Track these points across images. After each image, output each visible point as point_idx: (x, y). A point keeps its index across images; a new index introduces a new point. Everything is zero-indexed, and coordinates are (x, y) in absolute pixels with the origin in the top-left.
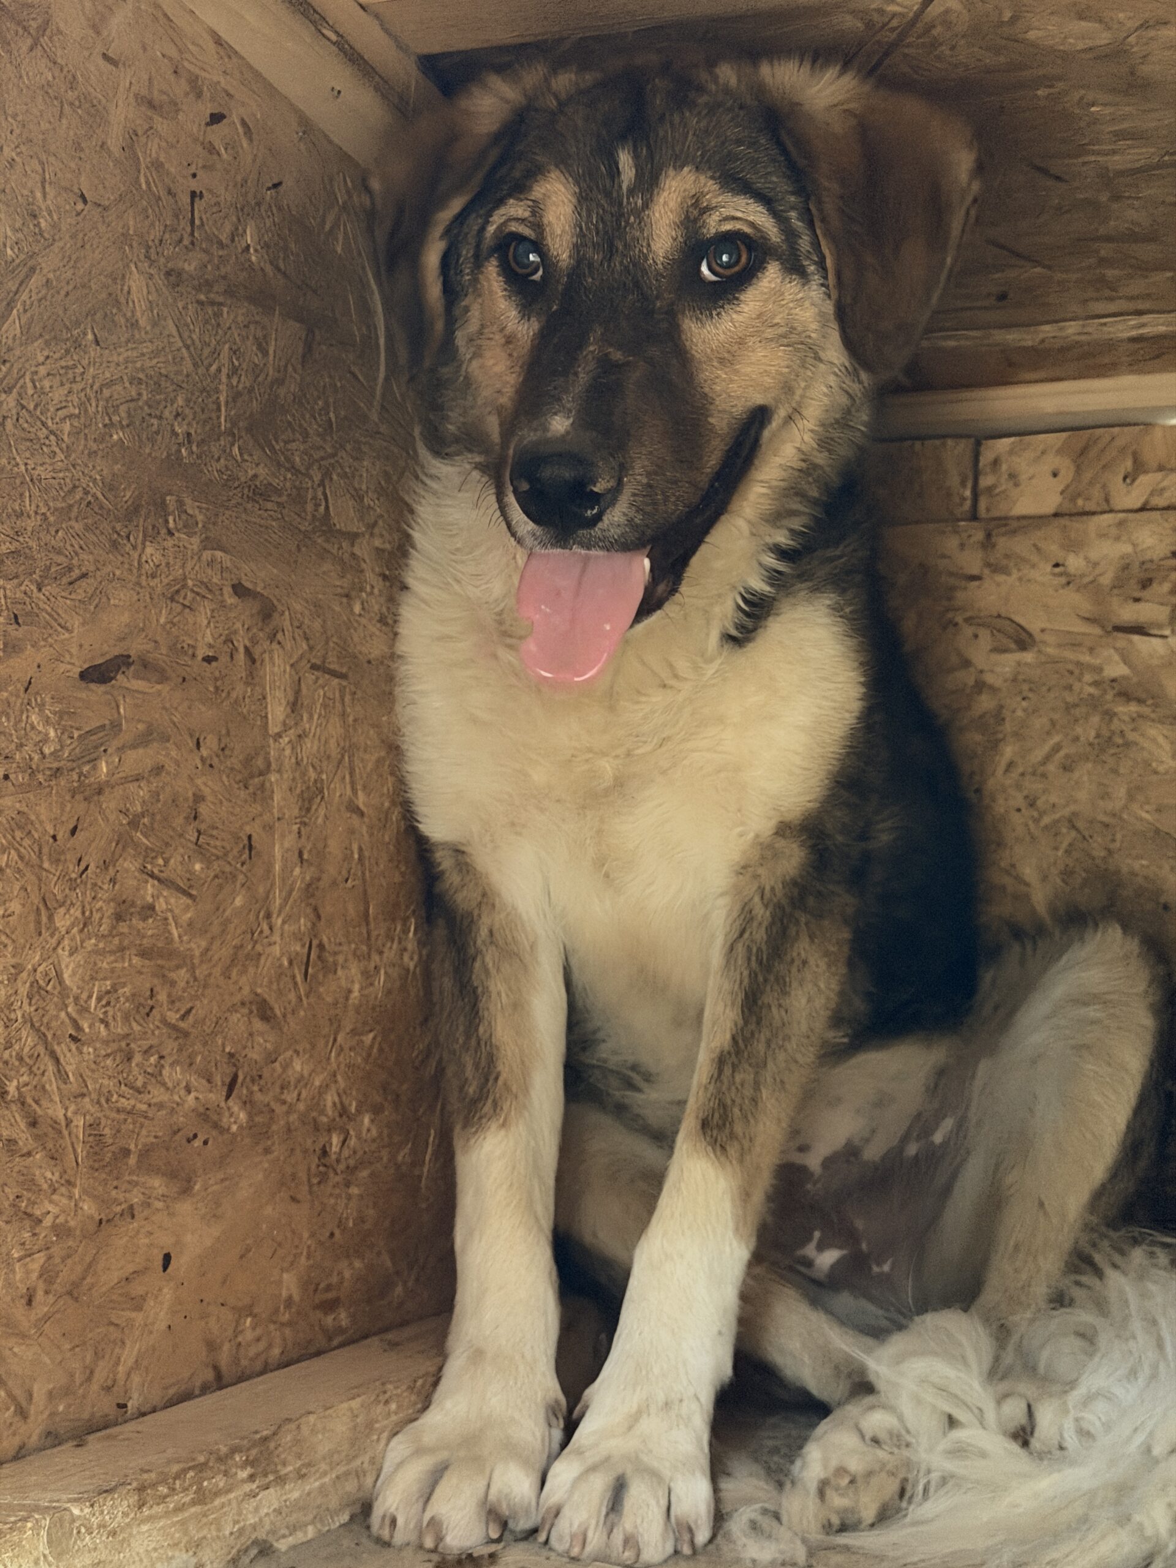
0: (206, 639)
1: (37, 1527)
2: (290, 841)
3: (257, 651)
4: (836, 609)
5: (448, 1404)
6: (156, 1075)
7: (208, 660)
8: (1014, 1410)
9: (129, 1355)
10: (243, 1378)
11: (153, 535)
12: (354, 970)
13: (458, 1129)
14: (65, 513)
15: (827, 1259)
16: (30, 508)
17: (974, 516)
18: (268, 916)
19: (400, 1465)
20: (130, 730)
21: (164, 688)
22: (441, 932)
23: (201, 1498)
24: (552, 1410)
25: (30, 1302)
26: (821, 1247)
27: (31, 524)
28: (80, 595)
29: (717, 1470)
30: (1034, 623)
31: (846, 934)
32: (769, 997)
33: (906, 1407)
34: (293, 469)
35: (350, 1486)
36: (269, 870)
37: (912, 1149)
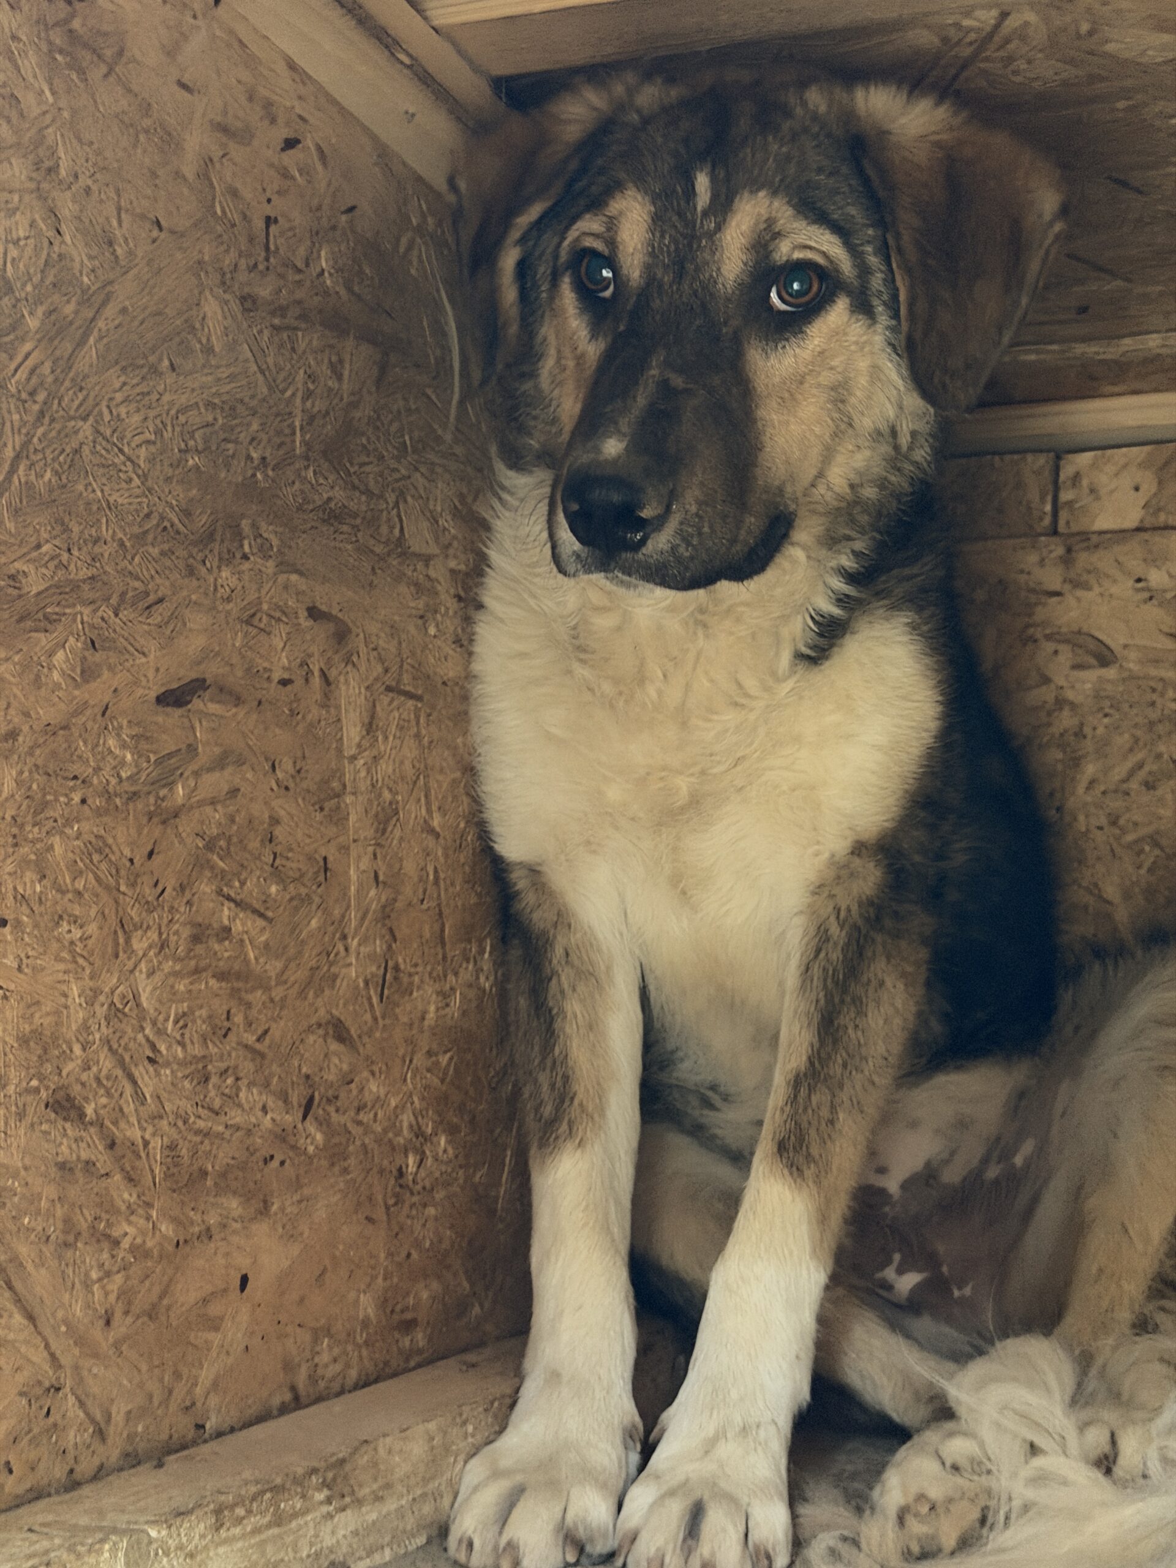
0: (281, 662)
1: (114, 1550)
2: (365, 863)
3: (333, 674)
4: (913, 627)
5: (525, 1427)
6: (232, 1098)
7: (284, 683)
8: (1096, 1438)
9: (206, 1375)
10: (319, 1399)
11: (226, 560)
12: (429, 989)
13: (533, 1151)
14: (140, 538)
15: (907, 1282)
16: (106, 534)
17: (1055, 532)
18: (344, 937)
19: (476, 1489)
20: (206, 754)
21: (241, 712)
22: (516, 953)
23: (279, 1521)
24: (629, 1434)
25: (108, 1323)
26: (900, 1271)
27: (107, 550)
28: (156, 619)
29: (795, 1496)
30: (1116, 639)
31: (924, 954)
32: (845, 1019)
33: (987, 1433)
34: (368, 493)
35: (427, 1509)
36: (345, 890)
37: (993, 1172)
